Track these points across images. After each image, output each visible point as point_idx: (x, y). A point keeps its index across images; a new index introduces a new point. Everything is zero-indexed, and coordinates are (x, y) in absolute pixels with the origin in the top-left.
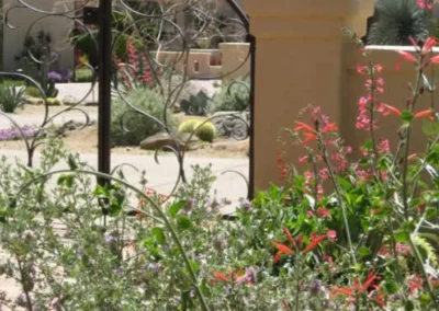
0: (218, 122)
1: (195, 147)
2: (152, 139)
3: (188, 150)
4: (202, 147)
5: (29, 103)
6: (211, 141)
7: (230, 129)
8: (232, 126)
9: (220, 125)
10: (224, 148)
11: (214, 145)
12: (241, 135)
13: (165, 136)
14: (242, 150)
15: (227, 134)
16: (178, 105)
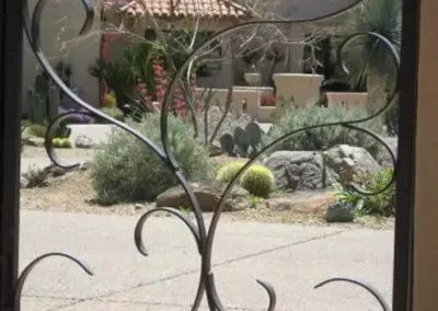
0: (279, 167)
1: (241, 205)
2: (176, 192)
3: (229, 209)
4: (253, 206)
5: (32, 144)
6: (266, 197)
7: (296, 178)
8: (300, 173)
9: (282, 171)
10: (287, 207)
11: (272, 202)
12: (314, 188)
13: (195, 186)
14: (316, 211)
15: (292, 186)
16: (217, 143)
